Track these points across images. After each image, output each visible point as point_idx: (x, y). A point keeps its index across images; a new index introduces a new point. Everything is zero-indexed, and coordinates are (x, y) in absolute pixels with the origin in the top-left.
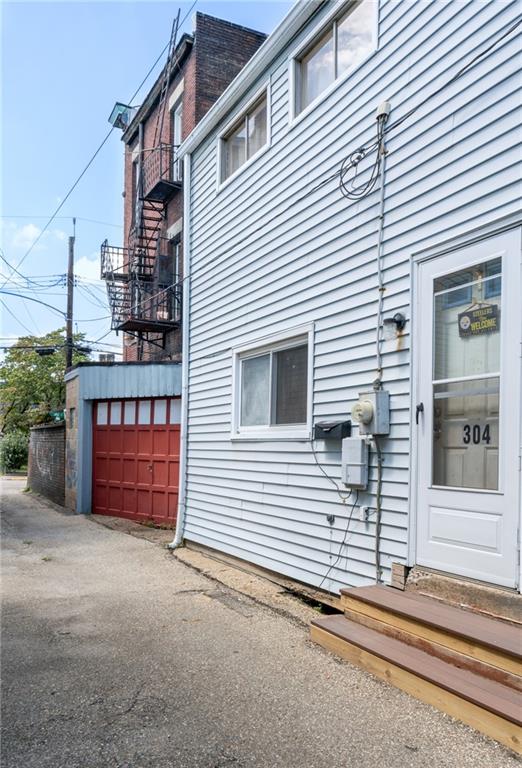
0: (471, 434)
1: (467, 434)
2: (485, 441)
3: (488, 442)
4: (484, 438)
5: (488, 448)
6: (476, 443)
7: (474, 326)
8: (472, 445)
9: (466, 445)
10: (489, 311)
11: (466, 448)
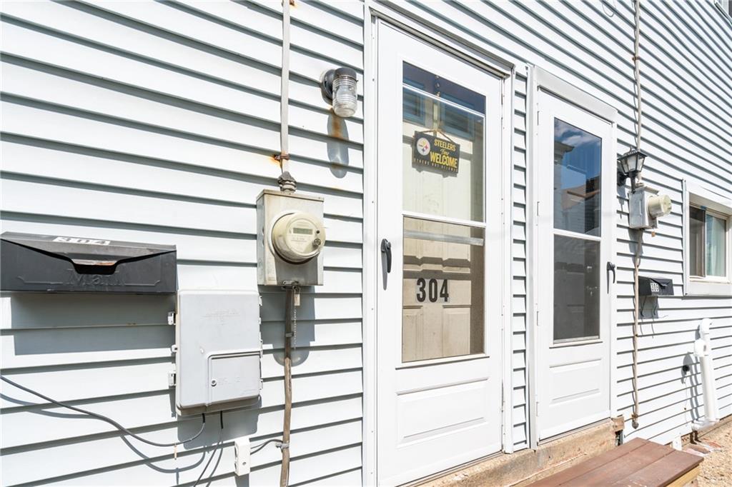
0: (427, 289)
1: (422, 289)
2: (443, 299)
3: (446, 300)
4: (442, 295)
5: (445, 307)
6: (433, 300)
7: (434, 157)
8: (427, 304)
9: (420, 304)
10: (452, 148)
11: (419, 307)
